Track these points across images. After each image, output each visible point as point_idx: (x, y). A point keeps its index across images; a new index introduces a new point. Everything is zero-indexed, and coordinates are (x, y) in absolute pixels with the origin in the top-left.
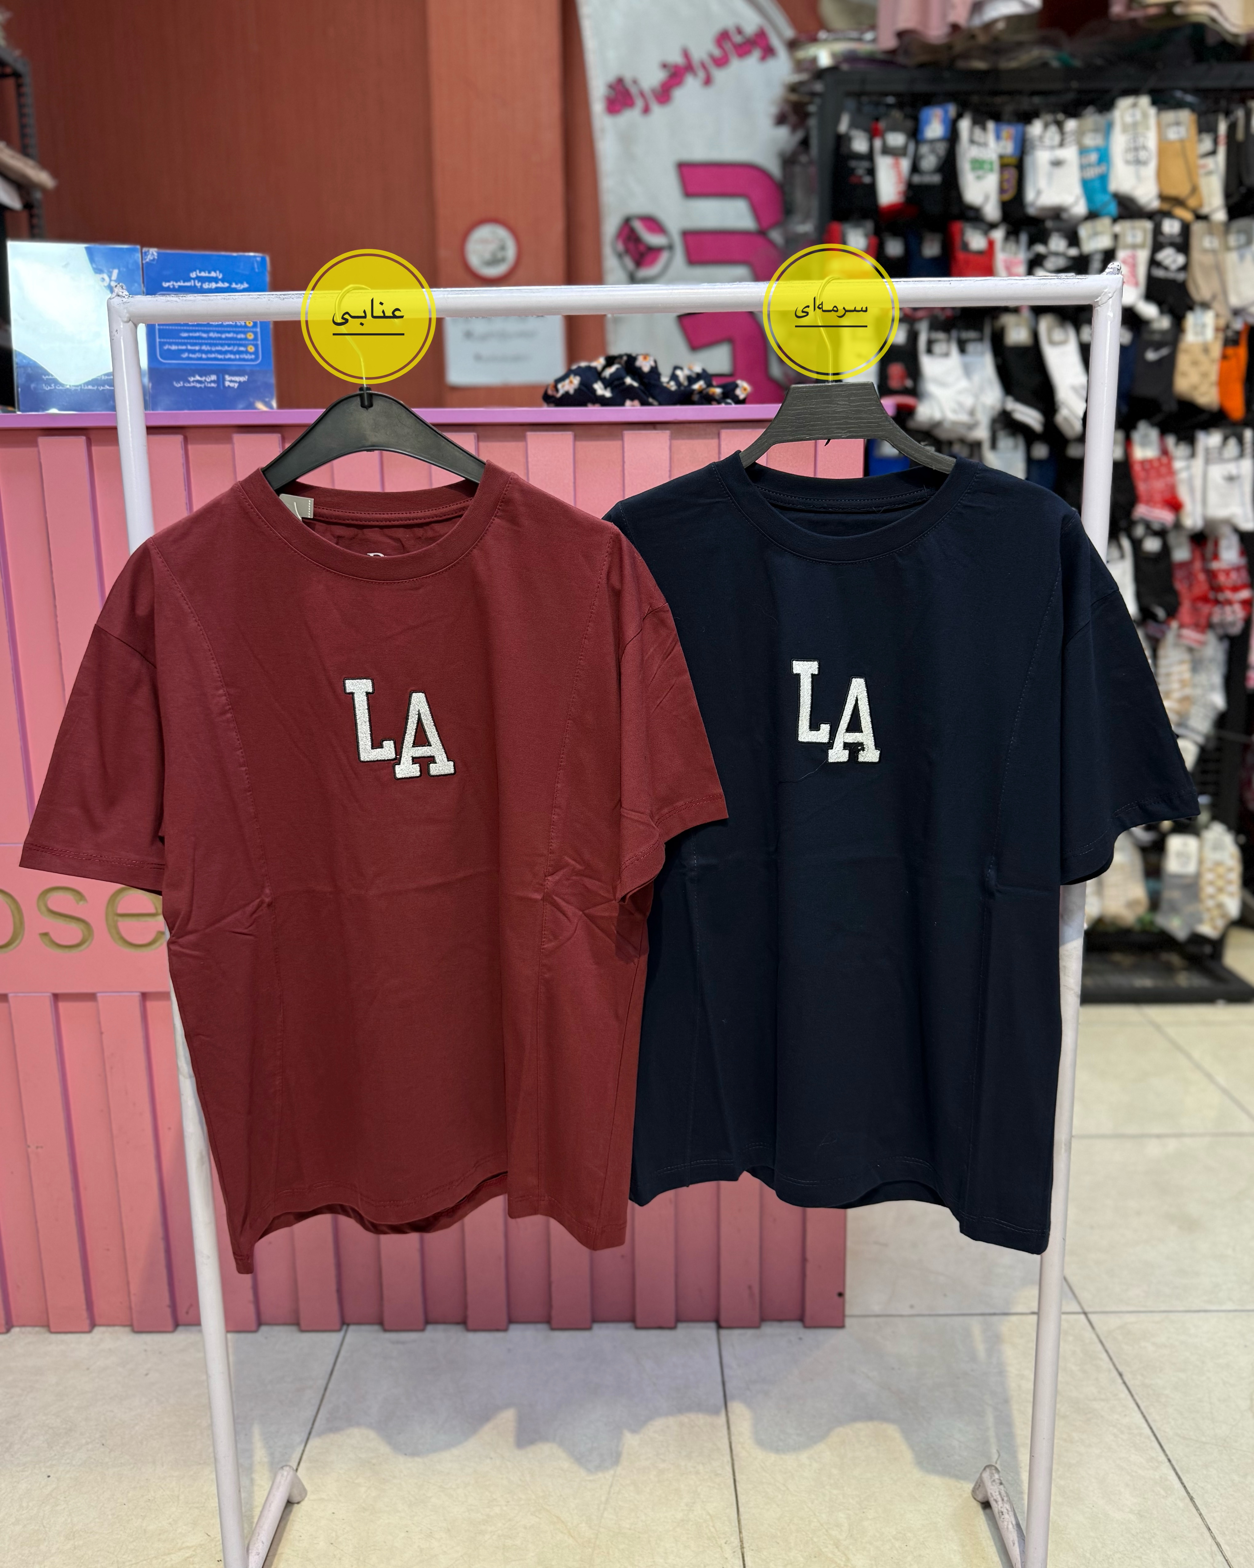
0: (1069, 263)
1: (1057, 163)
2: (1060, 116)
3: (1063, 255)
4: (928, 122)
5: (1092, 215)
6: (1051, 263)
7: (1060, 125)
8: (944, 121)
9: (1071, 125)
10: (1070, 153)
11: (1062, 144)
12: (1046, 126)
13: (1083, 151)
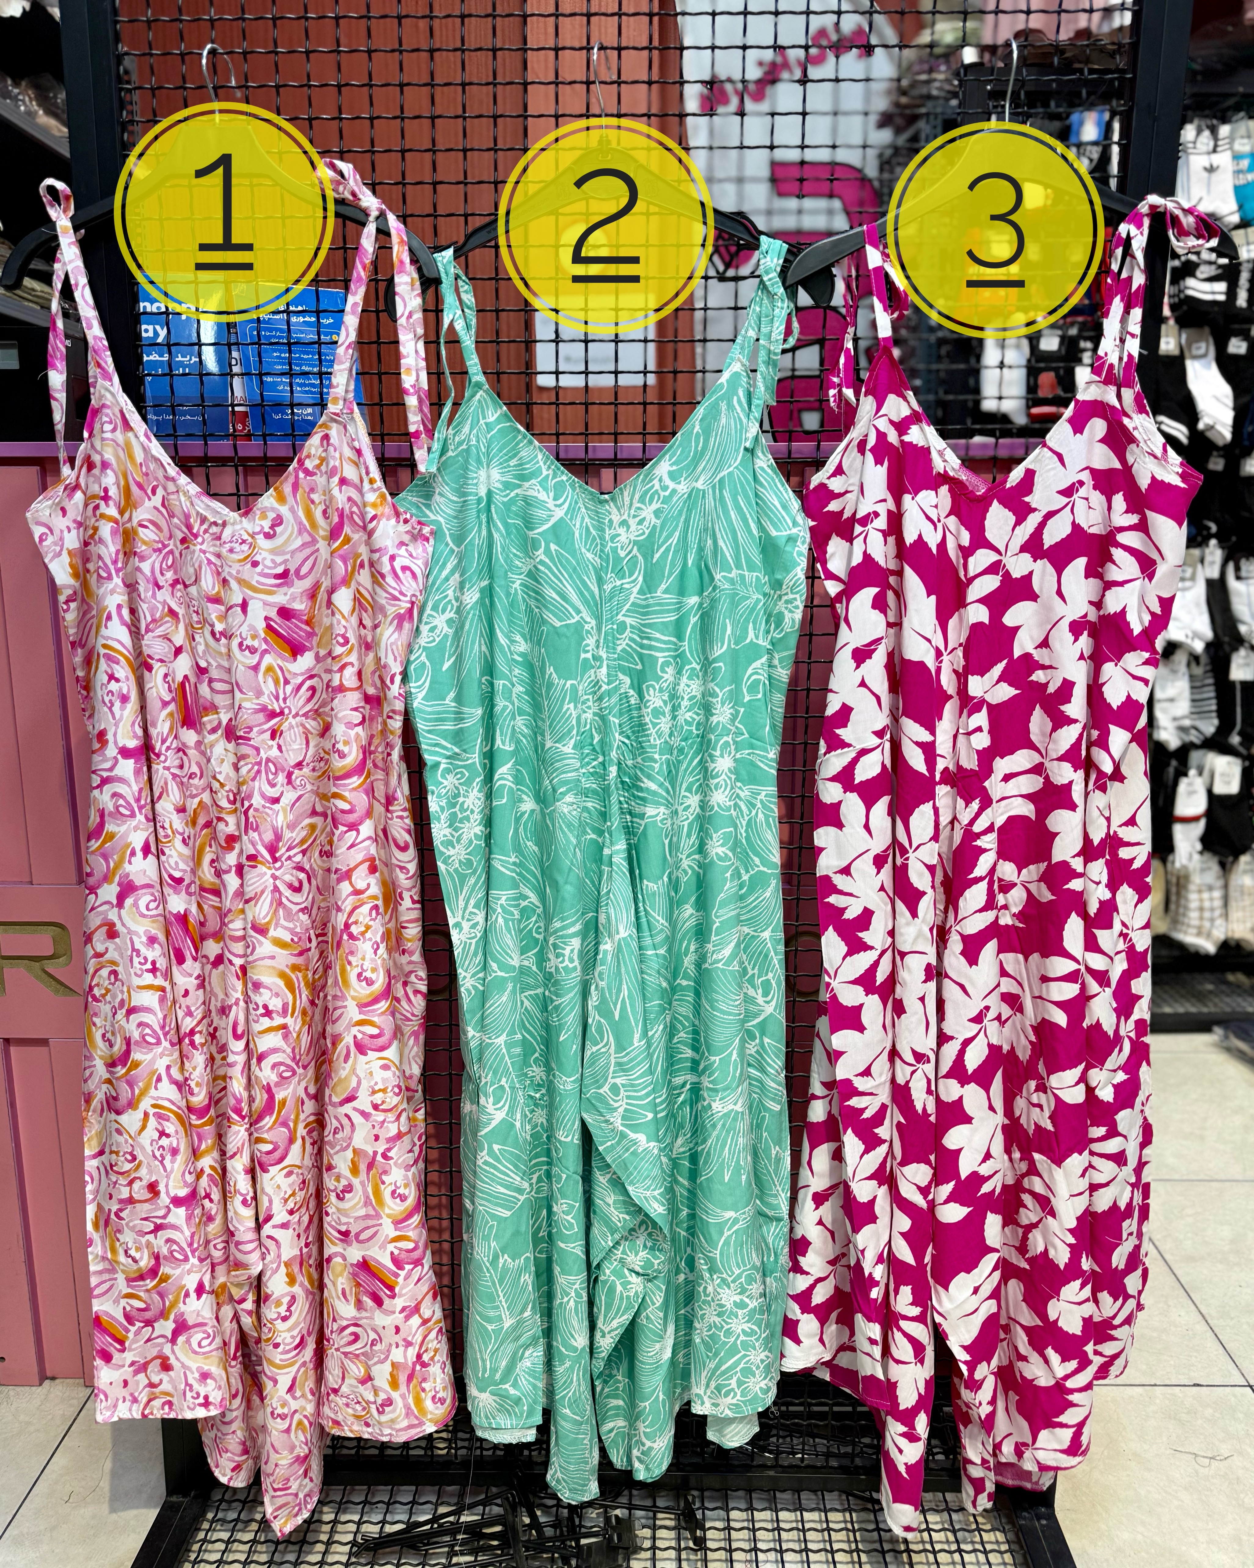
0: (1220, 271)
1: (1211, 170)
2: (1215, 122)
3: (1214, 263)
4: (1081, 123)
5: (1244, 224)
6: (1204, 271)
7: (1214, 131)
8: (1099, 124)
9: (1224, 130)
10: (1223, 159)
11: (1215, 151)
12: (1199, 131)
13: (1237, 157)
